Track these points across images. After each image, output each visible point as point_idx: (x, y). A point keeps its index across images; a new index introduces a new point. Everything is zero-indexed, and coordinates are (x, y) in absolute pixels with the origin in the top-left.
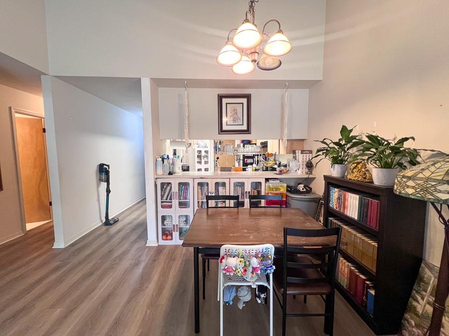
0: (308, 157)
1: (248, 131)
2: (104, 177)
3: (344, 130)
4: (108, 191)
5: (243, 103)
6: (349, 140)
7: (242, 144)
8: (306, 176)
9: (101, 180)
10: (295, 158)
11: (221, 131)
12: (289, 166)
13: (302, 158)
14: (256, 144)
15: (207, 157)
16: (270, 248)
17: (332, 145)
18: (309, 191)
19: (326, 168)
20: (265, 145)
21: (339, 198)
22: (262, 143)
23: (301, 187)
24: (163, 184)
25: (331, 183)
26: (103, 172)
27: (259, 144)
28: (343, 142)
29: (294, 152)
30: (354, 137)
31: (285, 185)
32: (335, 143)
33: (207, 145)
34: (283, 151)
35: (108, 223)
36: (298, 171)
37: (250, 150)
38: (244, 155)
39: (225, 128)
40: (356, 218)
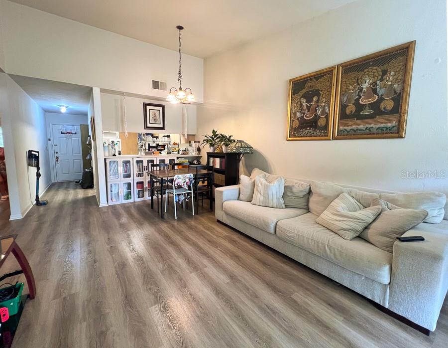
0: (197, 145)
1: (163, 128)
2: (34, 161)
3: (214, 132)
4: (38, 175)
5: (160, 110)
6: (216, 136)
8: (198, 155)
9: (30, 165)
10: (191, 146)
11: (146, 127)
12: (188, 150)
13: (195, 145)
16: (191, 175)
17: (209, 138)
18: (199, 163)
19: (207, 149)
21: (213, 162)
23: (195, 162)
24: (110, 162)
25: (210, 155)
26: (32, 158)
28: (213, 137)
29: (190, 142)
30: (217, 135)
31: (187, 160)
32: (211, 137)
34: (183, 142)
35: (38, 203)
36: (193, 153)
38: (149, 144)
39: (149, 125)
40: (219, 168)
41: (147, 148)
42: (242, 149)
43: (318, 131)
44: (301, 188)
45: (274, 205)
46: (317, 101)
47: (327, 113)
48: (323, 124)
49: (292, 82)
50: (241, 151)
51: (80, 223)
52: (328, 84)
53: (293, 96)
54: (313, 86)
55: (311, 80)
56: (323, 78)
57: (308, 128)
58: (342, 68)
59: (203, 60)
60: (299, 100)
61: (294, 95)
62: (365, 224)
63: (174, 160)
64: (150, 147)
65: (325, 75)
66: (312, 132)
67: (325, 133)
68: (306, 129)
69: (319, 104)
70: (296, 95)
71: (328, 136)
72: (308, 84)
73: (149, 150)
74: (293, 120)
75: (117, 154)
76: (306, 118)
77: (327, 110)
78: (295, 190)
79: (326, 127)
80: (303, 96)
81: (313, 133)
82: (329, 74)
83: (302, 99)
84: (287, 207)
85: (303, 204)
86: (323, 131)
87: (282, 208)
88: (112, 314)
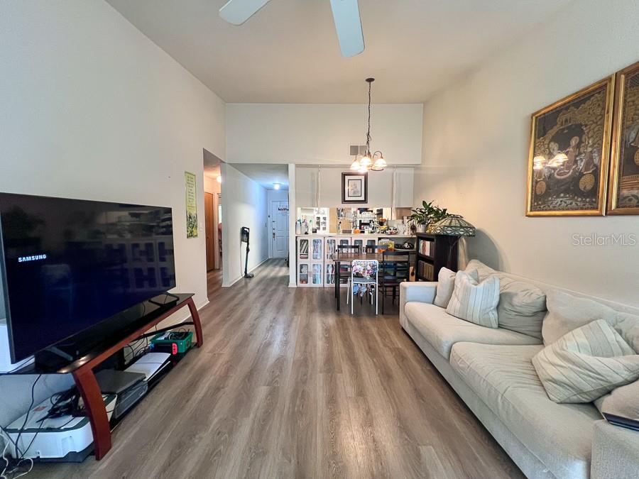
1: (365, 201)
2: (245, 237)
3: (425, 204)
4: (248, 250)
7: (359, 211)
8: (411, 236)
9: (242, 240)
10: (403, 222)
11: (344, 201)
12: (398, 229)
14: (372, 211)
15: (325, 223)
17: (419, 213)
20: (380, 213)
21: (423, 246)
22: (378, 210)
23: (406, 245)
24: (301, 241)
25: (419, 236)
26: (245, 234)
27: (375, 212)
29: (403, 219)
31: (394, 243)
32: (420, 211)
33: (325, 212)
34: (394, 218)
35: (247, 276)
36: (405, 233)
37: (365, 217)
38: (360, 221)
39: (347, 199)
40: (429, 255)
41: (358, 225)
42: (449, 229)
43: (579, 199)
44: (527, 300)
45: (476, 320)
46: (578, 146)
47: (595, 165)
48: (589, 187)
49: (537, 117)
50: (449, 232)
51: (263, 299)
52: (598, 111)
53: (538, 141)
54: (570, 119)
55: (567, 109)
56: (589, 102)
57: (562, 195)
58: (626, 77)
59: (422, 105)
60: (547, 146)
61: (539, 138)
62: (601, 382)
63: (374, 241)
64: (361, 224)
65: (593, 95)
66: (569, 202)
67: (591, 202)
68: (558, 197)
69: (582, 150)
70: (541, 138)
71: (597, 209)
72: (561, 118)
73: (360, 228)
74: (537, 182)
75: (310, 232)
76: (559, 177)
77: (596, 161)
78: (516, 301)
79: (594, 192)
80: (554, 139)
81: (571, 204)
82: (599, 93)
83: (552, 143)
84: (500, 326)
85: (531, 328)
86: (588, 200)
87: (492, 328)
88: (233, 378)
